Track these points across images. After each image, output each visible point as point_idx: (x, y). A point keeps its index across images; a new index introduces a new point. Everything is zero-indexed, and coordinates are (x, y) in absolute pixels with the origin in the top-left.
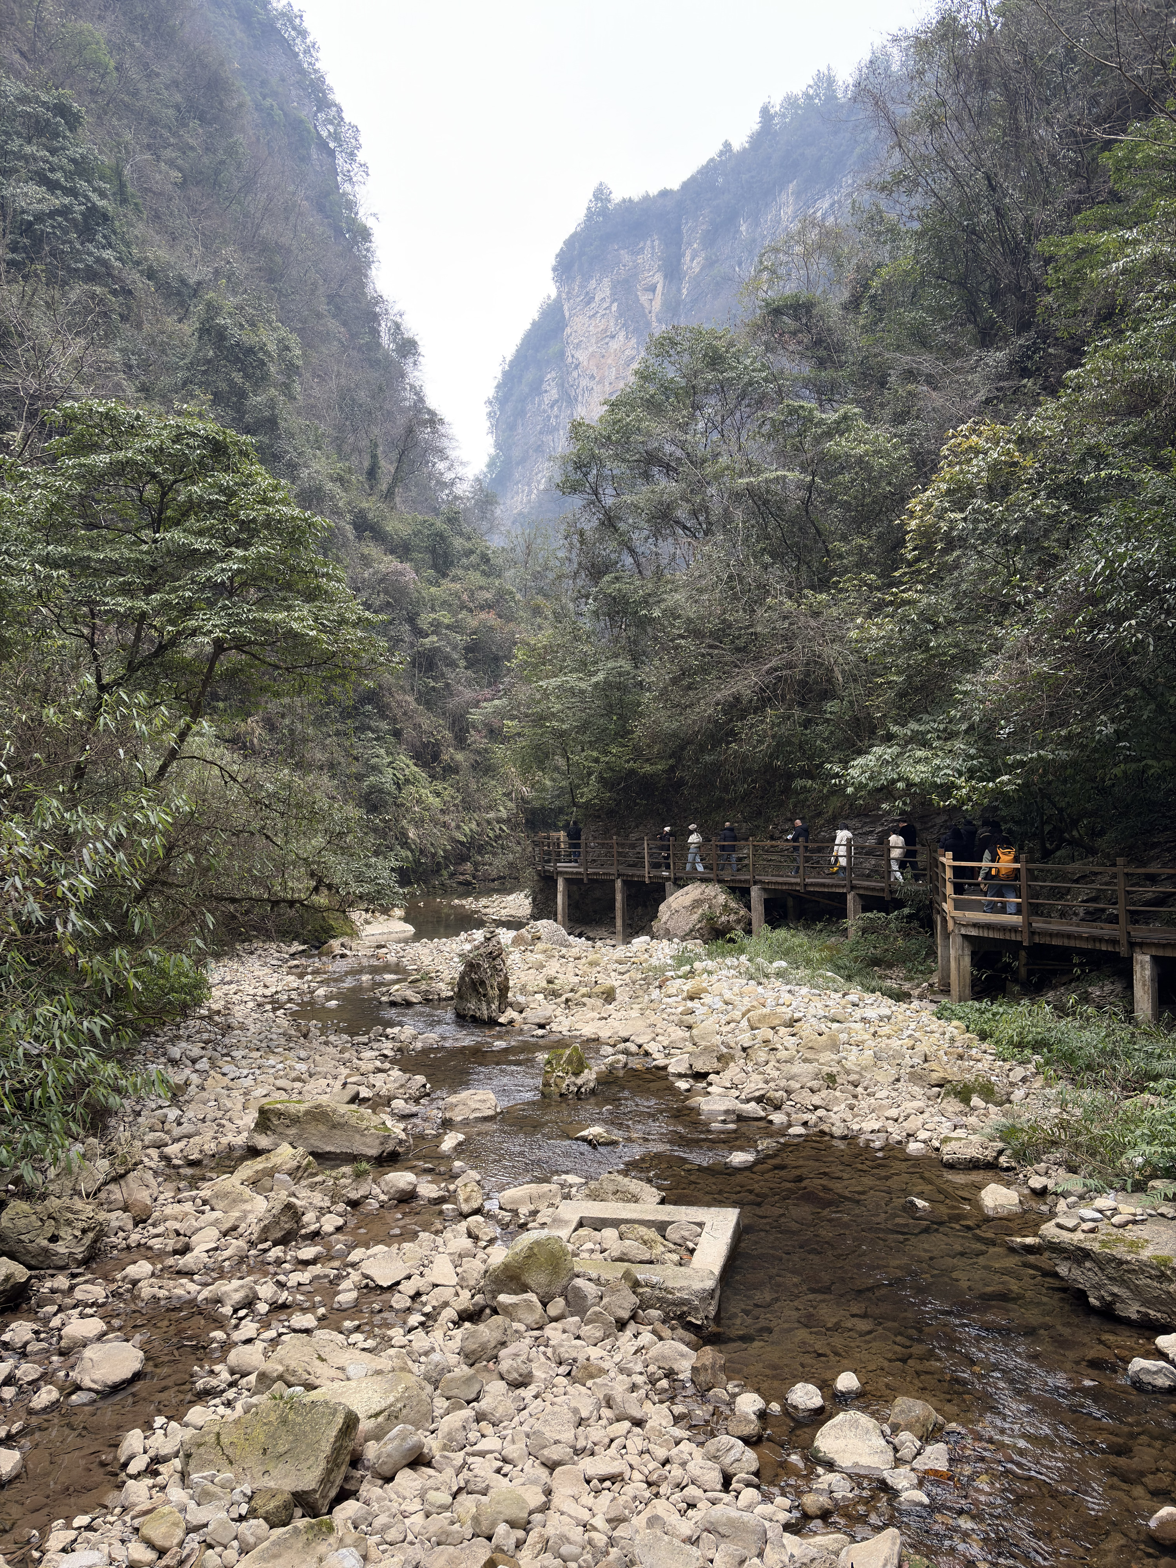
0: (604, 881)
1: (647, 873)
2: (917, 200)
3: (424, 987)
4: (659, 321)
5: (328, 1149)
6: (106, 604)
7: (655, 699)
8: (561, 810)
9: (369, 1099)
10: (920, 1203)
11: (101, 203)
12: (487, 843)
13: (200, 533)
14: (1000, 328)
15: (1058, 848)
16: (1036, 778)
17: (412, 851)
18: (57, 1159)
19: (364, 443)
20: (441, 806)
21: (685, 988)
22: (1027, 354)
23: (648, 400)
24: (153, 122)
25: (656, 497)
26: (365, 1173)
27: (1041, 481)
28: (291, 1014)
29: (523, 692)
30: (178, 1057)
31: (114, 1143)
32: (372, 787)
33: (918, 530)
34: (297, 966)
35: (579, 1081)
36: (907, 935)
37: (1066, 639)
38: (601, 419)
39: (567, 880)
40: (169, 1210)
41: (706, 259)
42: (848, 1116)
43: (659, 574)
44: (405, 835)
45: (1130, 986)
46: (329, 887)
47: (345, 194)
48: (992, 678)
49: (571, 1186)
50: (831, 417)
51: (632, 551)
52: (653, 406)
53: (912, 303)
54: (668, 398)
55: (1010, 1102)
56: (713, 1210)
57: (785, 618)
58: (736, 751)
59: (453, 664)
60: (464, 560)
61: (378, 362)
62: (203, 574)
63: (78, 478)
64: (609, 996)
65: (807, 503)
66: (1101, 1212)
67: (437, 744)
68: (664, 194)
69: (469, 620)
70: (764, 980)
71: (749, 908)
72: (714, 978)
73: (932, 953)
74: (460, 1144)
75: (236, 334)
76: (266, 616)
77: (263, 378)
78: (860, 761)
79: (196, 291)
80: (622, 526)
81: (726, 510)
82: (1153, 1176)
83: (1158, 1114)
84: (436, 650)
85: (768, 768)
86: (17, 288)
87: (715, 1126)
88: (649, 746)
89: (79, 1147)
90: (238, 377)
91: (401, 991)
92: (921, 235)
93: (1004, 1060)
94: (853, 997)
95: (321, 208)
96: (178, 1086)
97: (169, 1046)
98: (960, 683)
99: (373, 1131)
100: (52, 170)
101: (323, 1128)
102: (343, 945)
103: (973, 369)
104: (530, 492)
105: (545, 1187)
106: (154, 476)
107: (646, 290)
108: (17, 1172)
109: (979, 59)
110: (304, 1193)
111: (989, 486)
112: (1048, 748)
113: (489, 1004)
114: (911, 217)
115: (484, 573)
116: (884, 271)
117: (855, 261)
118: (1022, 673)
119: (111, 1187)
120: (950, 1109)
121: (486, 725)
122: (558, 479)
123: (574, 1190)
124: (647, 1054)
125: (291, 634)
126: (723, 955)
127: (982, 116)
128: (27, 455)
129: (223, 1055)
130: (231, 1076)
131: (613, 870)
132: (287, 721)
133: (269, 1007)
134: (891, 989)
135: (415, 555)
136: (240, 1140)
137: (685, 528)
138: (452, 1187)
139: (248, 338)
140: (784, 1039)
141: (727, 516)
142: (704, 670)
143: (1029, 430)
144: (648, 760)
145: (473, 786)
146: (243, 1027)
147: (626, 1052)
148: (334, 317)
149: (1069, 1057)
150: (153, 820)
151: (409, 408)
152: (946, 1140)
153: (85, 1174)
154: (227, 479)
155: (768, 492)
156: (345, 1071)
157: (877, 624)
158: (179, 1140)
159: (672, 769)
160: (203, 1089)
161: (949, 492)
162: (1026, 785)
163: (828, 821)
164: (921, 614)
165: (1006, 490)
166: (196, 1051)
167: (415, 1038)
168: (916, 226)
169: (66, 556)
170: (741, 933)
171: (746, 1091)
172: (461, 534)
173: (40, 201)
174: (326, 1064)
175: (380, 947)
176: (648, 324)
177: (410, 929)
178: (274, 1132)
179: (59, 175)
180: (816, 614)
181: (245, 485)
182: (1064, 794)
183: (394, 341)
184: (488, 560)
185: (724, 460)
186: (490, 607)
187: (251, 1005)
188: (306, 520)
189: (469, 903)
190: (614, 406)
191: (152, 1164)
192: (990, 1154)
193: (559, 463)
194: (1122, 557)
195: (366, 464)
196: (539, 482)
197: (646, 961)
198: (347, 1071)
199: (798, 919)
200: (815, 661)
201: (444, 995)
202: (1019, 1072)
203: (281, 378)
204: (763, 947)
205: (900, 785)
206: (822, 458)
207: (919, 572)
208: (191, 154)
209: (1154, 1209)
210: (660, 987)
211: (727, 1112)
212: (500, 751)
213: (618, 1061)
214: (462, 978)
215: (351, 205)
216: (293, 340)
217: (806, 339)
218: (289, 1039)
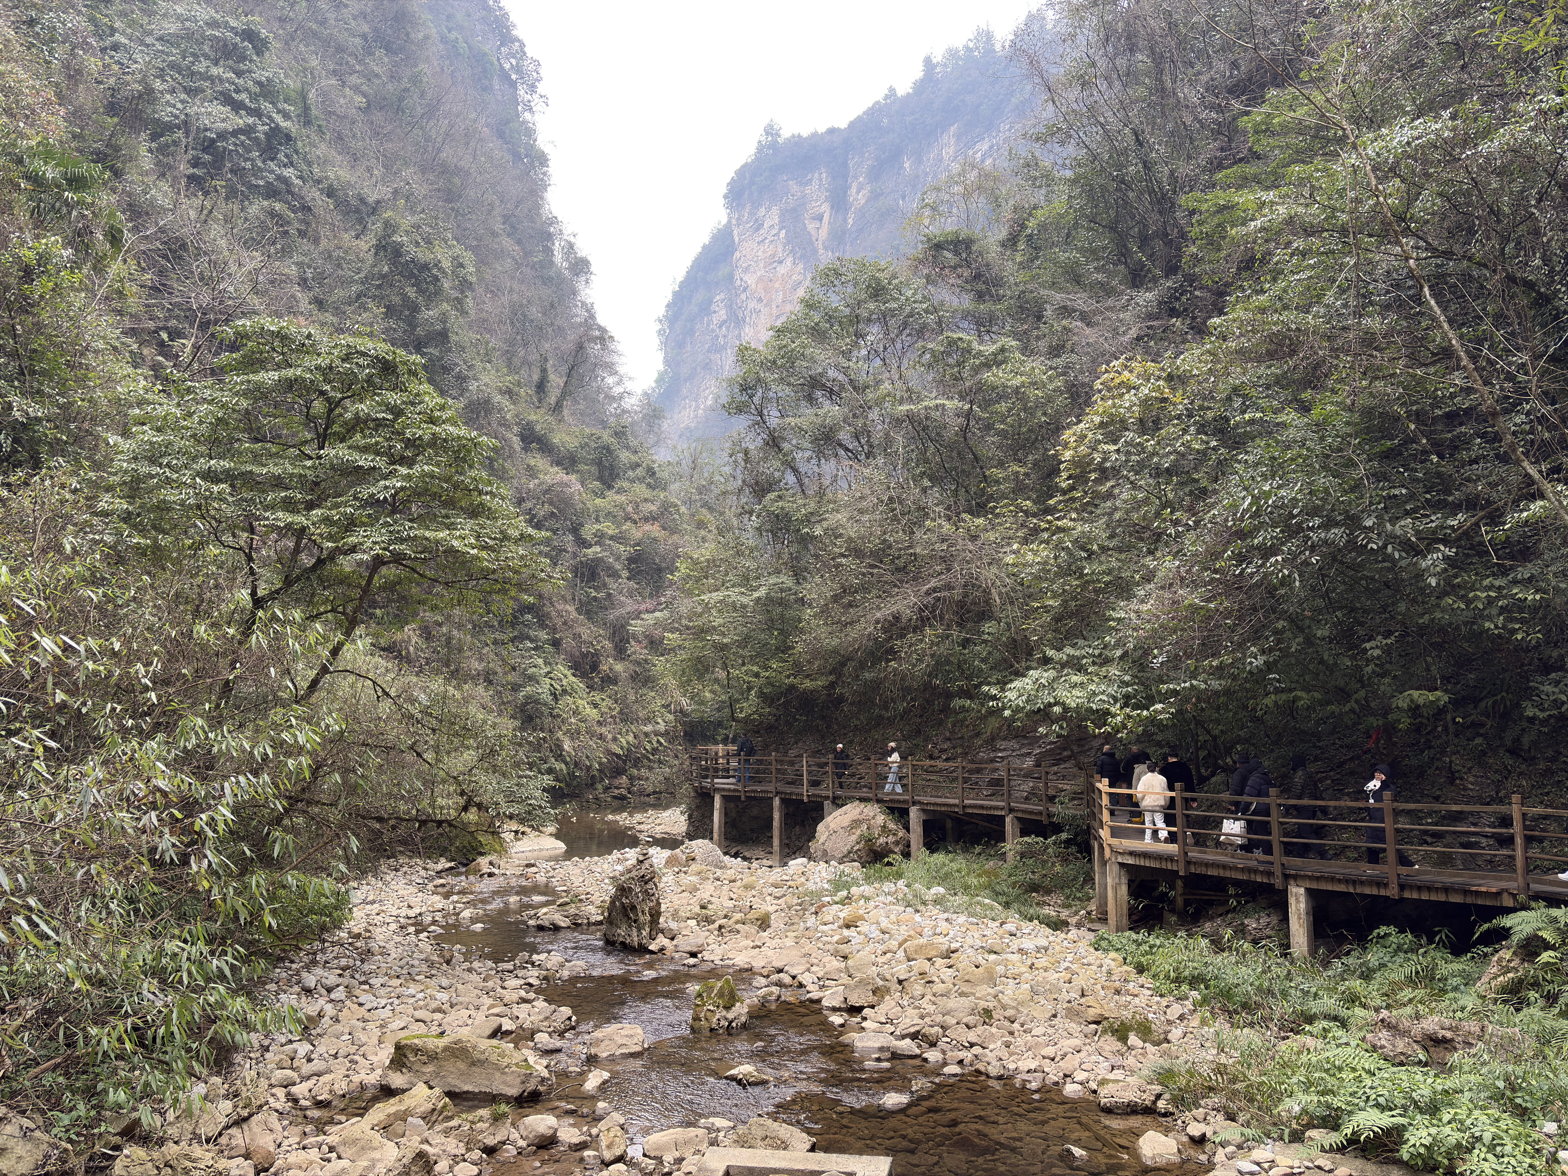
0: (762, 799)
1: (805, 791)
2: (1071, 149)
3: (572, 910)
4: (826, 248)
5: (466, 1088)
6: (267, 519)
7: (815, 616)
8: (720, 724)
9: (511, 1032)
10: (1077, 1152)
11: (284, 124)
12: (644, 756)
13: (365, 450)
14: (1149, 270)
15: (1213, 774)
16: (1189, 707)
17: (566, 763)
18: (176, 1100)
19: (534, 357)
20: (598, 717)
21: (842, 915)
22: (1175, 295)
23: (813, 328)
24: (340, 49)
25: (819, 421)
26: (505, 1115)
27: (1190, 416)
28: (435, 937)
29: (685, 605)
30: (313, 985)
31: (238, 1082)
32: (527, 697)
33: (1072, 461)
34: (443, 885)
35: (730, 1015)
36: (1065, 860)
37: (1216, 571)
38: (766, 345)
39: (724, 797)
40: (292, 1158)
41: (871, 192)
42: (1004, 1054)
43: (821, 493)
44: (560, 747)
45: (1285, 919)
46: (479, 806)
47: (525, 122)
48: (1145, 607)
49: (718, 1130)
50: (989, 349)
51: (795, 471)
52: (818, 334)
53: (1067, 244)
54: (832, 326)
55: (1169, 1042)
56: (865, 1158)
57: (943, 541)
58: (895, 669)
59: (615, 575)
60: (630, 473)
61: (550, 279)
62: (365, 492)
63: (245, 394)
64: (764, 923)
65: (964, 430)
66: (1258, 1164)
67: (596, 654)
68: (832, 131)
69: (634, 531)
70: (921, 908)
71: (908, 829)
72: (872, 903)
73: (1089, 879)
74: (605, 1082)
75: (412, 251)
76: (428, 534)
77: (436, 294)
78: (1017, 684)
79: (374, 210)
80: (786, 446)
81: (887, 435)
82: (1310, 1126)
83: (1314, 1059)
84: (598, 561)
85: (927, 687)
86: (197, 202)
87: (869, 1064)
88: (809, 662)
89: (201, 1089)
90: (411, 292)
91: (549, 915)
92: (1074, 182)
93: (1161, 996)
94: (1010, 927)
95: (501, 135)
96: (309, 1018)
97: (304, 974)
98: (1114, 609)
99: (514, 1068)
100: (237, 91)
101: (461, 1065)
102: (491, 863)
103: (1125, 308)
104: (697, 408)
105: (692, 1132)
106: (322, 393)
107: (813, 219)
108: (135, 1115)
109: (1127, 24)
110: (437, 1139)
111: (1141, 420)
112: (1201, 678)
113: (639, 930)
114: (1064, 166)
115: (649, 485)
116: (1040, 212)
117: (1012, 202)
118: (1174, 602)
119: (234, 1131)
120: (1108, 1048)
121: (646, 637)
122: (724, 400)
123: (722, 1134)
124: (801, 985)
125: (451, 551)
126: (881, 880)
127: (1130, 77)
128: (196, 365)
129: (361, 983)
130: (368, 1007)
131: (771, 787)
132: (444, 629)
133: (412, 929)
134: (1048, 916)
135: (582, 467)
136: (373, 1079)
137: (847, 449)
138: (594, 1131)
139: (423, 255)
140: (941, 971)
141: (888, 440)
142: (864, 588)
143: (1178, 368)
144: (808, 676)
145: (632, 697)
146: (385, 953)
147: (779, 984)
148: (509, 235)
149: (1227, 994)
150: (301, 739)
151: (581, 324)
152: (1103, 1082)
153: (206, 1117)
154: (394, 398)
155: (927, 418)
156: (487, 1001)
157: (1032, 550)
158: (308, 1078)
159: (832, 685)
160: (338, 1021)
161: (1102, 425)
162: (1180, 712)
163: (986, 742)
164: (1075, 542)
165: (1157, 425)
166: (332, 979)
167: (562, 966)
168: (1069, 174)
169: (229, 469)
170: (899, 857)
171: (902, 1026)
172: (628, 448)
173: (224, 120)
174: (468, 993)
175: (529, 866)
176: (815, 251)
177: (561, 846)
178: (410, 1069)
179: (244, 96)
180: (974, 538)
181: (413, 404)
182: (1218, 722)
183: (567, 260)
184: (654, 473)
185: (886, 386)
186: (654, 519)
187: (393, 926)
188: (472, 439)
189: (623, 819)
190: (780, 332)
191: (278, 1106)
192: (1148, 1098)
193: (724, 385)
194: (1267, 495)
195: (536, 377)
196: (706, 398)
197: (803, 884)
198: (490, 1001)
199: (957, 841)
200: (971, 584)
201: (593, 919)
202: (1176, 1010)
203: (455, 294)
204: (921, 872)
205: (1057, 709)
206: (980, 387)
207: (1073, 499)
208: (376, 81)
209: (1312, 1161)
210: (816, 913)
211: (881, 1049)
212: (660, 664)
213: (772, 993)
214: (613, 902)
215: (530, 132)
216: (468, 258)
217: (966, 273)
218: (431, 965)
